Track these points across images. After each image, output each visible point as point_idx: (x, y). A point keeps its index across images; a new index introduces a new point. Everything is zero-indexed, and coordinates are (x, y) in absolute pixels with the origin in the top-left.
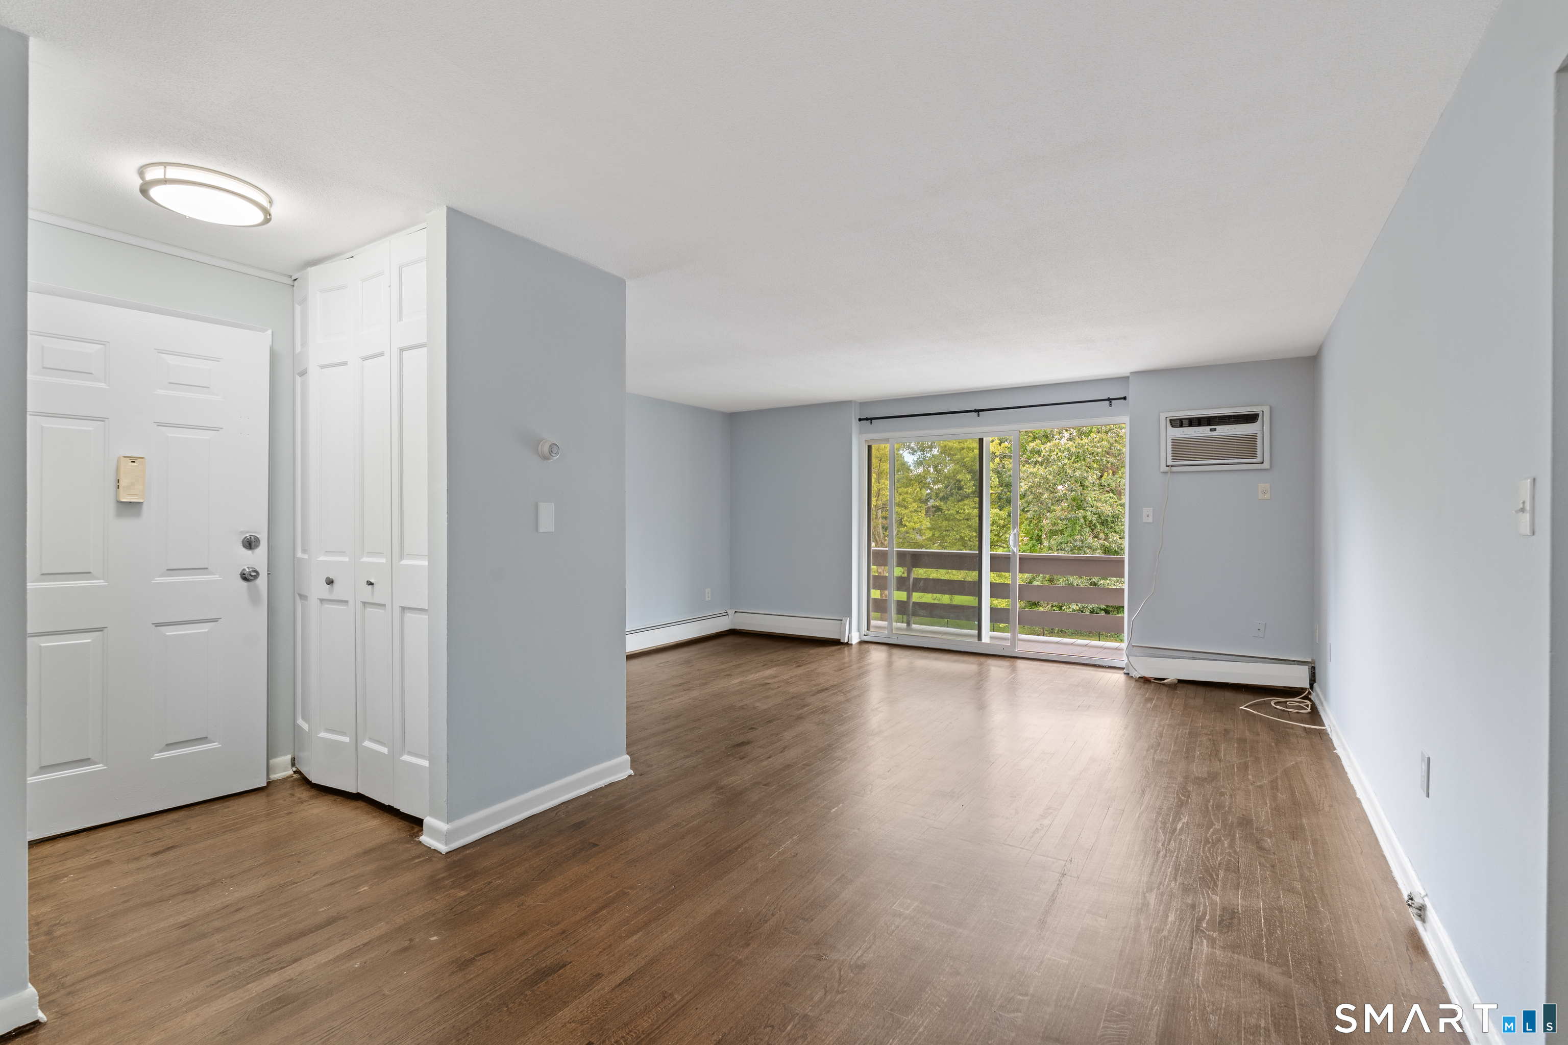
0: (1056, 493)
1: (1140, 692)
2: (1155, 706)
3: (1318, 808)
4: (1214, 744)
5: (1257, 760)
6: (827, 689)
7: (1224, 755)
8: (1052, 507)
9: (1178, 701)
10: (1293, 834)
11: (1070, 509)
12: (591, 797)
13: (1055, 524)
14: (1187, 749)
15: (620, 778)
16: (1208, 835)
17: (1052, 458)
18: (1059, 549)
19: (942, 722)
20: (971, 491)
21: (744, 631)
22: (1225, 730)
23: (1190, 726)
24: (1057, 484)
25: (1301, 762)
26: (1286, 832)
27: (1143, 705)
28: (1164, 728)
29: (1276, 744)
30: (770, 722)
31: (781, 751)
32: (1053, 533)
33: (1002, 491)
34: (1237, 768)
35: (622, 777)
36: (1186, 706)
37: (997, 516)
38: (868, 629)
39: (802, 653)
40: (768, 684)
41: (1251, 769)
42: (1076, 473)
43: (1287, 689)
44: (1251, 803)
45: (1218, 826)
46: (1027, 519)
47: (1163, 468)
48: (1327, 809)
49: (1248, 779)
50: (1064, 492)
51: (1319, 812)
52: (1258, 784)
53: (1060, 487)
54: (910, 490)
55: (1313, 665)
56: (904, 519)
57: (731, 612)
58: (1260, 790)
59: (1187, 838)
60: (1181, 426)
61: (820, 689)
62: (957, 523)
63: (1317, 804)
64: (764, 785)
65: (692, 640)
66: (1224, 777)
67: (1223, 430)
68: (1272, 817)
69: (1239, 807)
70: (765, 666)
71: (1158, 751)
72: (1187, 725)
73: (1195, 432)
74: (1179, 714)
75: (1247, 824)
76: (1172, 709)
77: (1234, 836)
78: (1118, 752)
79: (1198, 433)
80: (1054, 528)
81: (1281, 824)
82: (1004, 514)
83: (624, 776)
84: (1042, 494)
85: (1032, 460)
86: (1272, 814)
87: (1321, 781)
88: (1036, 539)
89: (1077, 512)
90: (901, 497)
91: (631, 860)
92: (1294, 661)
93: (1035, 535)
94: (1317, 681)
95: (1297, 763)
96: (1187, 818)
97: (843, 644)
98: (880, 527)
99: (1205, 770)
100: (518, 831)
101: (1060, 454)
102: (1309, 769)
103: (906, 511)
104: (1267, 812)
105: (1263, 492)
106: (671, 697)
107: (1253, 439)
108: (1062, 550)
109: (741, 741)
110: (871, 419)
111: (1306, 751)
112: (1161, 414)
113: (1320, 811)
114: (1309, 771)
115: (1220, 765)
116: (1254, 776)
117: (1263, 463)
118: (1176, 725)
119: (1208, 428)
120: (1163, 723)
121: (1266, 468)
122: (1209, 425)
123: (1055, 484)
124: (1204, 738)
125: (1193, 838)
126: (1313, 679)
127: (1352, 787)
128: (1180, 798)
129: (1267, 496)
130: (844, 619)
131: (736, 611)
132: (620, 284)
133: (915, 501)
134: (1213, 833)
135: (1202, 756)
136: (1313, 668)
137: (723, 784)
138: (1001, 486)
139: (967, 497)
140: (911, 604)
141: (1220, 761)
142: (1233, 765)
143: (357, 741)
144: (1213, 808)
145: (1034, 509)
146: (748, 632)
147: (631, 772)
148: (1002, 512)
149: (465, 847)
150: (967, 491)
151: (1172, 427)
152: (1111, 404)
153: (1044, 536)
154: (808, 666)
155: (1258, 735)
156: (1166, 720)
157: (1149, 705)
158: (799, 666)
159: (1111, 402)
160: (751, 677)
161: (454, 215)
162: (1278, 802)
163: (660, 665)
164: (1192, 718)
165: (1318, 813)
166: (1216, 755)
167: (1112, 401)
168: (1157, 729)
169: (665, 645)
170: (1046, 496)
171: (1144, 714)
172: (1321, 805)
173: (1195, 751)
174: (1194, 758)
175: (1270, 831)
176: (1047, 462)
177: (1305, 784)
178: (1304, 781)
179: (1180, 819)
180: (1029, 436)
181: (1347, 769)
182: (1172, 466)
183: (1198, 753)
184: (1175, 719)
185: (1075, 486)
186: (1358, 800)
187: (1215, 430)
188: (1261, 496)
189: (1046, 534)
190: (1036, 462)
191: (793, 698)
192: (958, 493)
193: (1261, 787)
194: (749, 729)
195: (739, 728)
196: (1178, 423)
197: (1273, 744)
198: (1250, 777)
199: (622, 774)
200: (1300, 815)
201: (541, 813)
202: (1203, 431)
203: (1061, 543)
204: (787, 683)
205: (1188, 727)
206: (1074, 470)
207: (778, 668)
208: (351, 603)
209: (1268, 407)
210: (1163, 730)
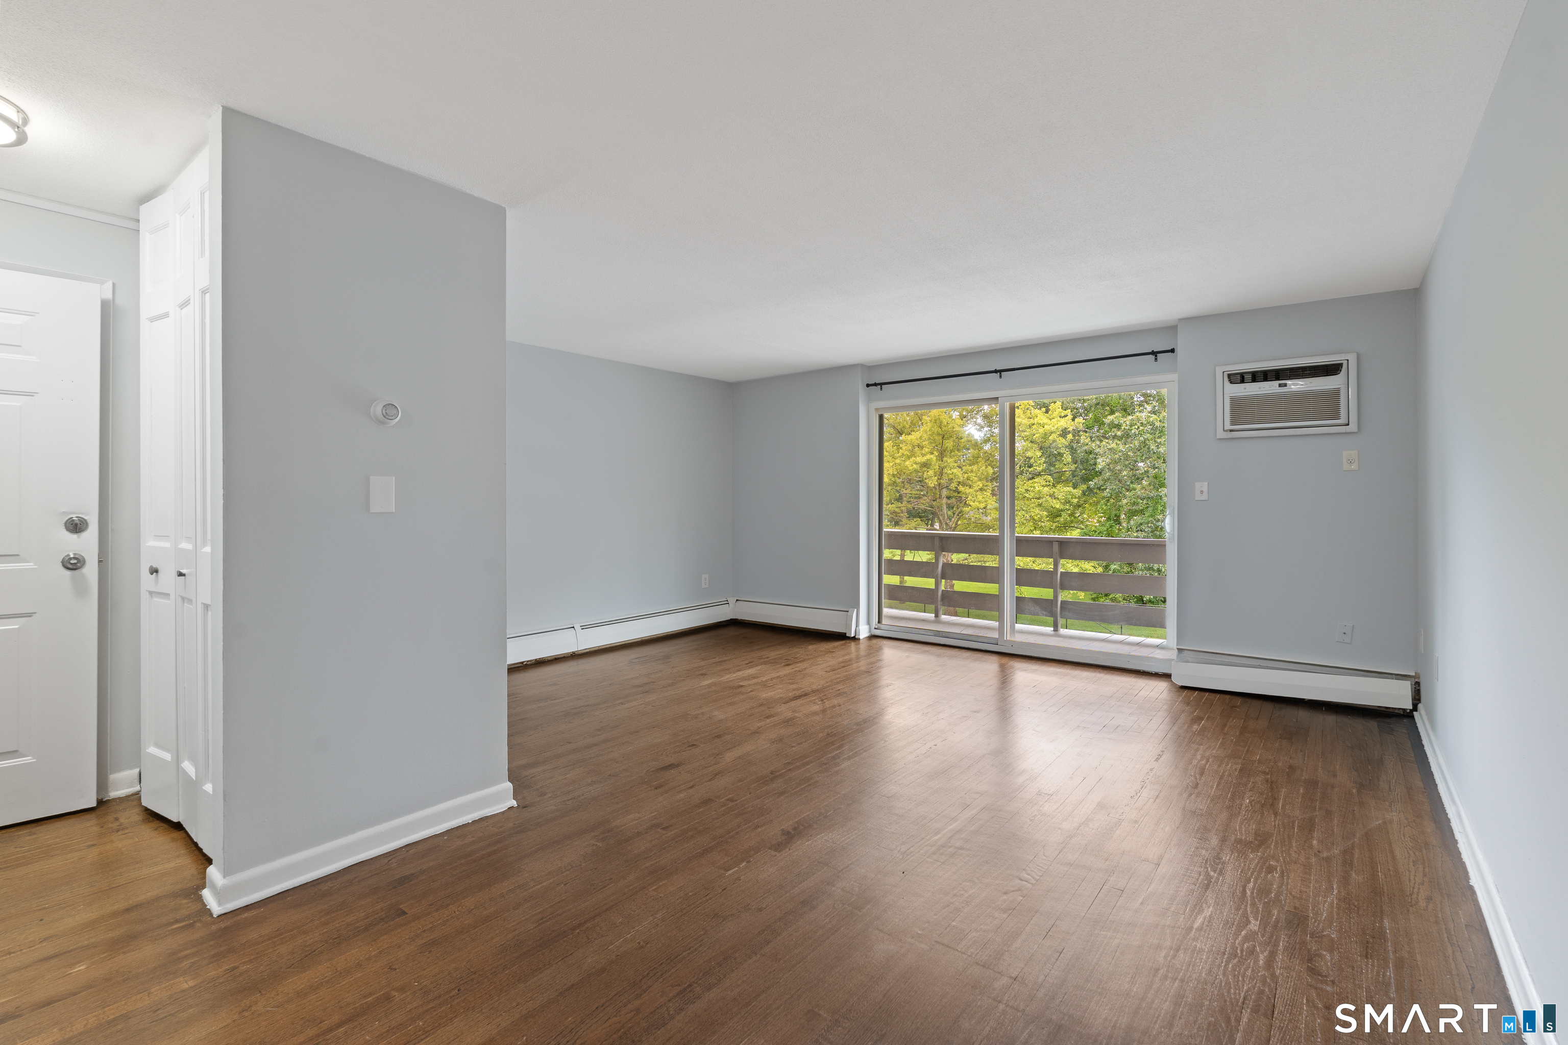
0: (1136, 470)
1: (1187, 708)
2: (1204, 729)
3: (1409, 900)
4: (1272, 788)
5: (1329, 813)
6: (806, 695)
7: (1282, 806)
8: (1131, 485)
9: (1235, 722)
10: (1367, 947)
11: (1152, 487)
12: (445, 838)
13: (1134, 504)
14: (1233, 795)
15: (496, 810)
16: (1237, 942)
17: (1133, 431)
18: (1138, 531)
19: (925, 744)
20: (1041, 468)
21: (746, 622)
22: (1290, 767)
23: (1244, 759)
24: (1138, 462)
25: (1391, 821)
26: (1356, 942)
27: (1188, 727)
28: (1208, 761)
29: (1359, 792)
30: (719, 736)
31: (710, 778)
32: (1132, 514)
33: (1076, 468)
34: (1299, 826)
35: (498, 809)
36: (1244, 730)
37: (1070, 494)
38: (879, 622)
39: (800, 648)
40: (742, 686)
41: (1318, 830)
42: (1161, 449)
43: (1383, 709)
44: (1309, 887)
45: (1254, 925)
46: (1103, 498)
47: (1221, 434)
48: (1422, 904)
49: (1311, 847)
50: (1146, 469)
51: (1411, 909)
52: (1325, 855)
53: (1141, 464)
54: (975, 468)
55: (1417, 680)
56: (969, 499)
57: (732, 601)
58: (1326, 866)
59: (1205, 945)
60: (1243, 381)
61: (797, 694)
62: (1027, 502)
63: (1408, 894)
64: (663, 829)
65: (686, 631)
66: (1276, 841)
67: (1295, 385)
68: (1338, 914)
69: (1291, 894)
70: (750, 664)
71: (1193, 796)
72: (1240, 758)
73: (1260, 388)
74: (1232, 741)
75: (1298, 925)
76: (1225, 734)
77: (1276, 945)
78: (1139, 795)
79: (1264, 389)
80: (1134, 508)
81: (1350, 928)
82: (1078, 492)
83: (502, 808)
84: (1120, 471)
85: (1110, 434)
86: (1339, 908)
87: (1417, 853)
88: (1114, 520)
89: (1160, 490)
90: (966, 476)
91: (430, 942)
92: (1391, 674)
93: (1113, 515)
94: (1422, 700)
95: (1384, 823)
96: (1211, 909)
97: (849, 638)
98: (945, 507)
99: (1252, 829)
100: (324, 887)
101: (1141, 428)
102: (1402, 833)
103: (971, 490)
104: (1331, 904)
105: (1349, 462)
106: (622, 701)
107: (1335, 394)
108: (1142, 531)
109: (669, 763)
110: (881, 384)
111: (1400, 803)
112: (1217, 368)
113: (1411, 906)
114: (1402, 836)
115: (1275, 821)
116: (1321, 842)
117: (1348, 425)
118: (1225, 757)
119: (1277, 383)
120: (1207, 754)
121: (1352, 431)
122: (1277, 379)
123: (1136, 461)
124: (1260, 779)
125: (1213, 946)
126: (1417, 698)
127: (1463, 865)
128: (1207, 874)
129: (1354, 467)
130: (850, 610)
131: (738, 599)
132: (498, 214)
133: (980, 480)
134: (1246, 939)
135: (1251, 805)
136: (1418, 684)
137: (614, 824)
138: (1075, 464)
139: (1039, 474)
140: (940, 593)
141: (1276, 814)
142: (1294, 822)
143: (178, 761)
144: (1252, 893)
145: (1111, 487)
146: (751, 622)
147: (514, 803)
148: (1075, 490)
149: (247, 908)
150: (1038, 468)
151: (1231, 383)
152: (1156, 359)
153: (1123, 516)
154: (798, 665)
155: (1335, 776)
156: (1213, 749)
157: (1195, 727)
158: (788, 665)
159: (1156, 356)
160: (726, 677)
161: (230, 115)
162: (1350, 887)
163: (634, 661)
164: (1249, 747)
165: (1408, 911)
166: (1272, 805)
167: (1158, 355)
168: (1198, 763)
169: (652, 637)
170: (1125, 473)
171: (1187, 740)
172: (1414, 896)
173: (1243, 799)
174: (1240, 809)
175: (1332, 939)
176: (1126, 436)
177: (1394, 857)
178: (1392, 852)
179: (1201, 911)
180: (1106, 410)
181: (1458, 836)
182: (1231, 431)
183: (1248, 801)
184: (1225, 749)
185: (1157, 462)
186: (1471, 888)
187: (1285, 385)
188: (1346, 466)
189: (1125, 514)
190: (1115, 437)
191: (761, 705)
192: (1028, 471)
193: (1328, 860)
194: (689, 746)
195: (678, 744)
196: (1239, 378)
197: (1354, 791)
198: (1315, 842)
199: (499, 807)
200: (1382, 912)
201: (371, 859)
202: (1270, 387)
203: (1141, 524)
204: (764, 685)
205: (1240, 761)
206: (1158, 445)
207: (763, 666)
208: (172, 596)
209: (1355, 355)
210: (1207, 764)
